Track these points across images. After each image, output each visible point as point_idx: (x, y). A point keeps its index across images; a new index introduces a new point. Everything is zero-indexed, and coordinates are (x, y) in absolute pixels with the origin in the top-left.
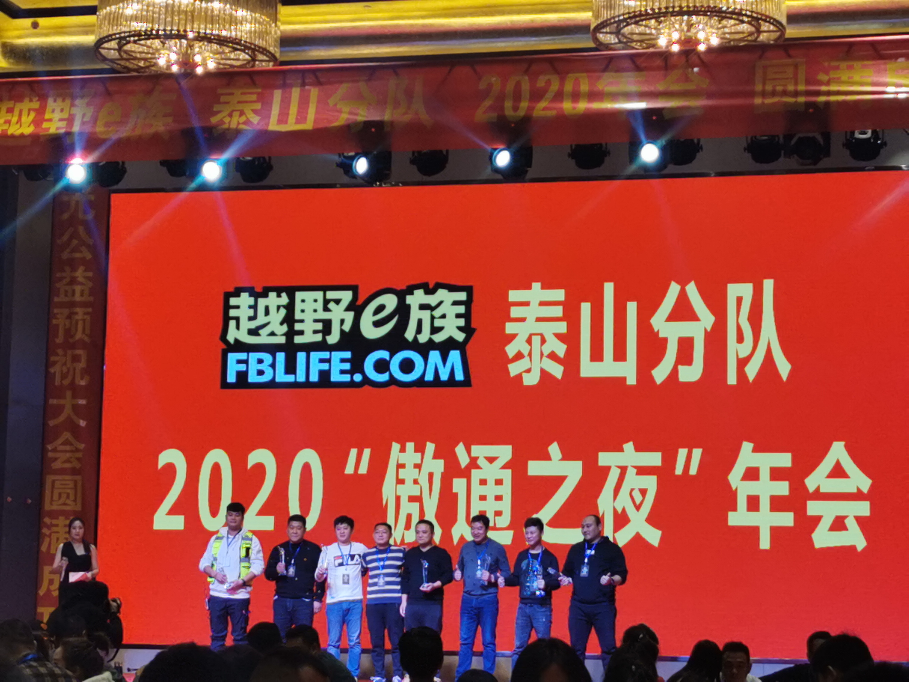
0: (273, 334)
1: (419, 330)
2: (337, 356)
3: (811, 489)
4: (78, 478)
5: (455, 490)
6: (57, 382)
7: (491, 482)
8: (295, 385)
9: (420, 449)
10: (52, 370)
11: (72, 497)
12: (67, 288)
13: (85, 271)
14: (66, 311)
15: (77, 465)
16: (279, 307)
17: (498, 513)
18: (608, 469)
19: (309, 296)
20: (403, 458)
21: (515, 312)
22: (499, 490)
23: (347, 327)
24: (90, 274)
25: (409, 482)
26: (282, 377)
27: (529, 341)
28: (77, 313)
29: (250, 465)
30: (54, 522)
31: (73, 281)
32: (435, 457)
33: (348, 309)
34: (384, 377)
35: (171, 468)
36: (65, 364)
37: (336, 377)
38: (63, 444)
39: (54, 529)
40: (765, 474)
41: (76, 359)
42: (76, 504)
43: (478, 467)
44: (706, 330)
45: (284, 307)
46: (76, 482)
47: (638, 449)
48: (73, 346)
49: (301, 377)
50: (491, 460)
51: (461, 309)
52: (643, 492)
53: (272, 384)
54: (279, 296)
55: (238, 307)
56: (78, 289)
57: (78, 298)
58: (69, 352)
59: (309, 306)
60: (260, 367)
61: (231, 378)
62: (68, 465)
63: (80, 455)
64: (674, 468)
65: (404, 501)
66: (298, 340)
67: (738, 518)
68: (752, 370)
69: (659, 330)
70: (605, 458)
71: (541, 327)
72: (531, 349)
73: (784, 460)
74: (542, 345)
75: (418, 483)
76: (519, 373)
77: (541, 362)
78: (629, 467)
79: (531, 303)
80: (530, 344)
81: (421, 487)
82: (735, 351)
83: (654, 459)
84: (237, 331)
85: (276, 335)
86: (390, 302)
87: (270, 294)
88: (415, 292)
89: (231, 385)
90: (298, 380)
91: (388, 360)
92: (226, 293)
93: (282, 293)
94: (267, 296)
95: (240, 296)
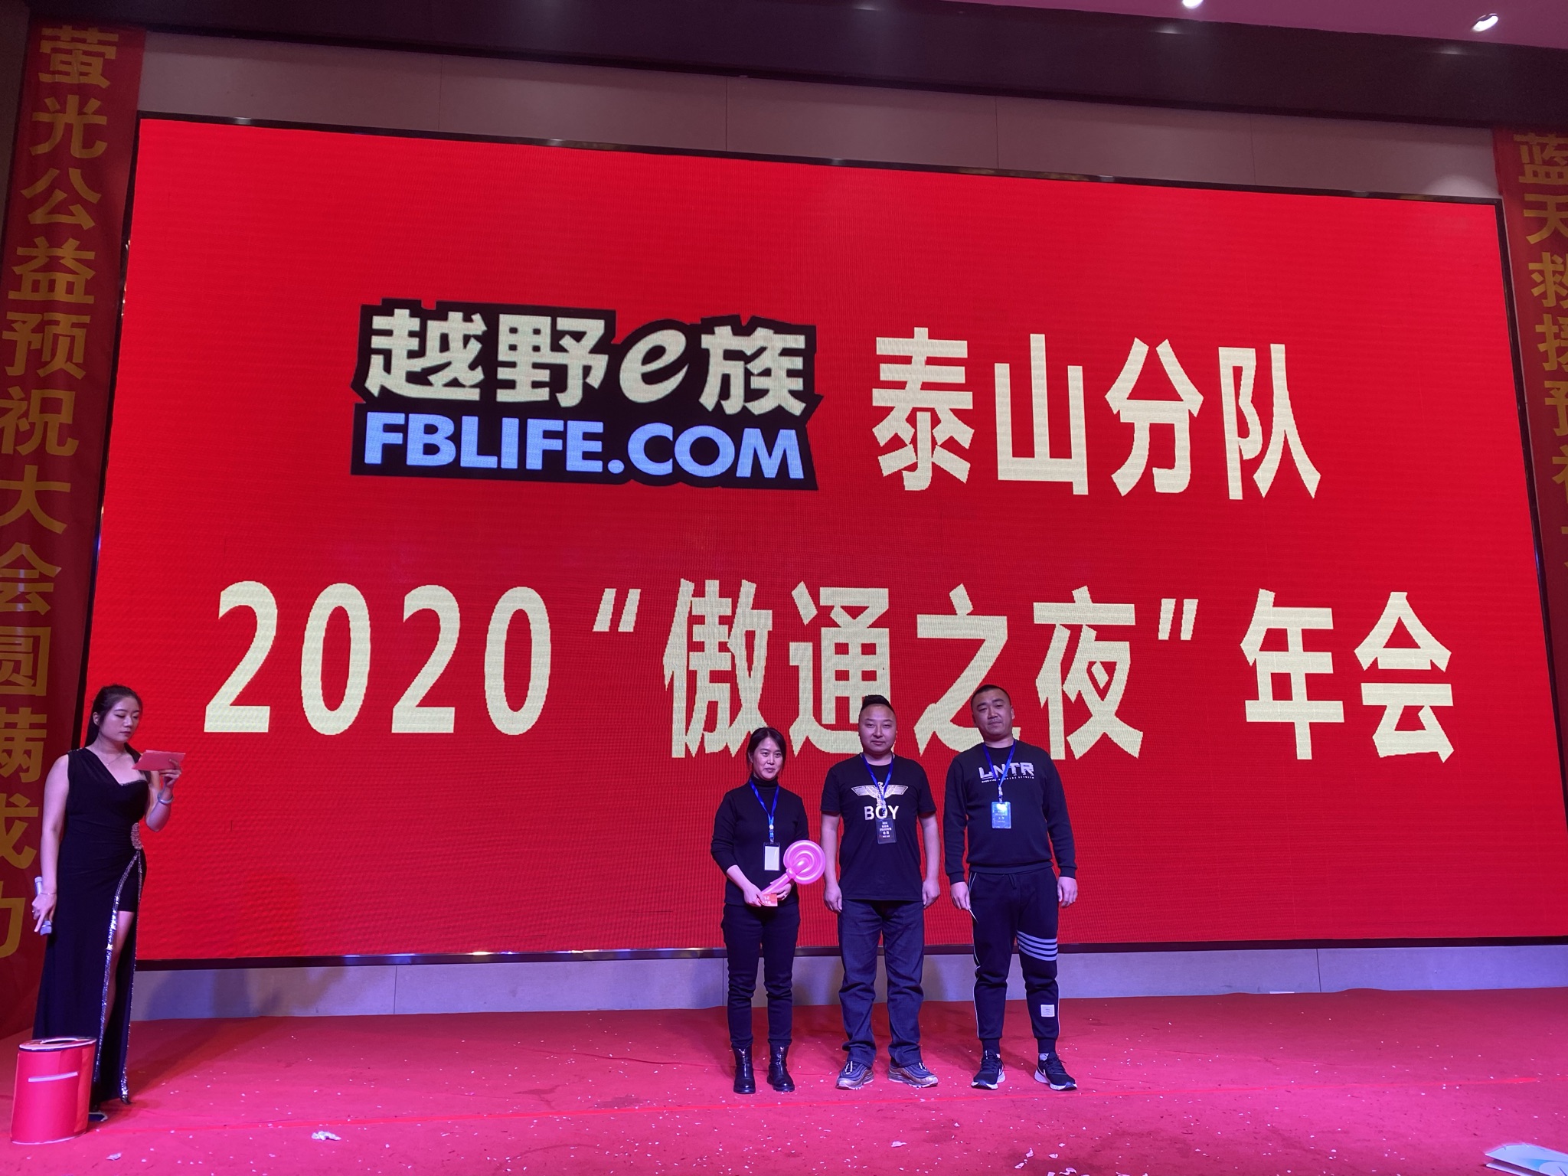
0: (455, 383)
1: (725, 392)
2: (576, 428)
3: (1365, 664)
4: (44, 633)
6: (7, 448)
7: (855, 649)
8: (499, 473)
11: (26, 668)
12: (39, 276)
13: (80, 248)
14: (34, 319)
15: (43, 608)
16: (467, 339)
18: (1049, 630)
19: (525, 322)
20: (700, 607)
21: (887, 372)
22: (869, 663)
23: (596, 380)
24: (90, 255)
25: (712, 647)
26: (471, 458)
27: (912, 420)
28: (57, 323)
31: (53, 265)
32: (757, 605)
33: (596, 350)
34: (665, 468)
36: (26, 415)
37: (575, 463)
40: (1295, 640)
41: (50, 406)
42: (34, 685)
43: (835, 625)
44: (1190, 413)
45: (477, 337)
46: (36, 640)
47: (1096, 598)
48: (46, 383)
49: (510, 460)
50: (854, 612)
51: (798, 363)
52: (1110, 668)
53: (454, 469)
54: (467, 319)
55: (388, 333)
56: (62, 279)
57: (60, 295)
58: (36, 395)
59: (525, 340)
60: (431, 439)
61: (373, 455)
62: (20, 607)
63: (49, 587)
64: (1157, 630)
65: (703, 680)
66: (503, 396)
67: (1261, 710)
68: (1265, 478)
69: (1119, 412)
70: (1044, 612)
71: (932, 399)
72: (916, 433)
73: (1321, 618)
74: (933, 427)
75: (728, 650)
76: (896, 470)
77: (933, 453)
78: (1084, 627)
79: (913, 360)
80: (914, 426)
81: (733, 657)
82: (1236, 448)
83: (1124, 614)
84: (386, 374)
85: (463, 386)
86: (674, 343)
87: (452, 315)
88: (717, 330)
89: (373, 469)
90: (503, 466)
91: (671, 439)
92: (364, 307)
93: (474, 313)
94: (445, 318)
95: (391, 314)
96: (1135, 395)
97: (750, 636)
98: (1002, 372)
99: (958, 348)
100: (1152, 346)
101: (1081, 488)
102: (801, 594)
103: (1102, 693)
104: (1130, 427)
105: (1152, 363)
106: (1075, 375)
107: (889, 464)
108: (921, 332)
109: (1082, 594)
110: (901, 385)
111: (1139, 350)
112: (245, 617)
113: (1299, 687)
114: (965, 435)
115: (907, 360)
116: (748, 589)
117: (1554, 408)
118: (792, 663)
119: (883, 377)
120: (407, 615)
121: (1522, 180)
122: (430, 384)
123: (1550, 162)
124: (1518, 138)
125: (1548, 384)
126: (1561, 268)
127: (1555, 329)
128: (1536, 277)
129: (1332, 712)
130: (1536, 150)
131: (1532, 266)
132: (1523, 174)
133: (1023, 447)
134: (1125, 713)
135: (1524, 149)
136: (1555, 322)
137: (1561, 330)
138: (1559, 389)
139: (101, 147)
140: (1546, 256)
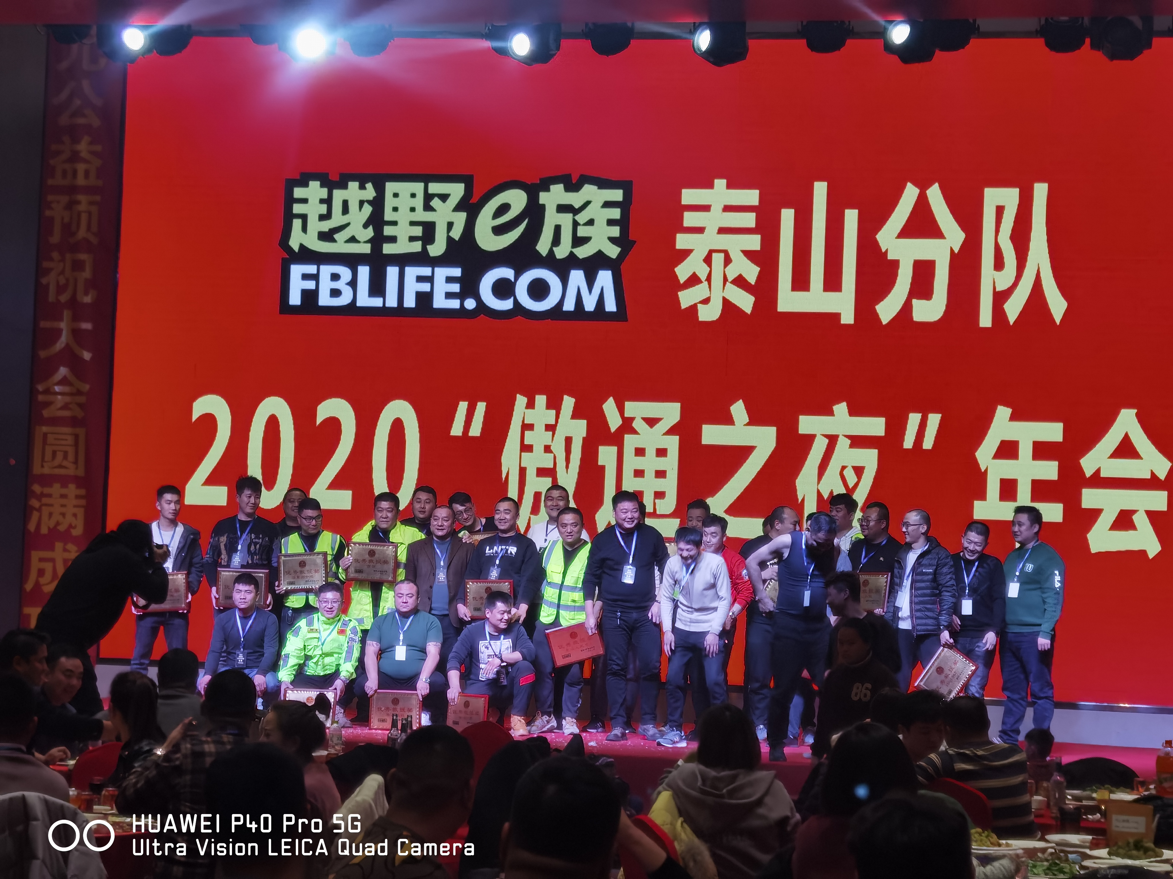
0: (353, 240)
1: (556, 241)
2: (441, 273)
3: (1088, 473)
4: (81, 431)
5: (600, 463)
6: (52, 298)
7: (651, 452)
8: (384, 311)
9: (554, 404)
10: (44, 281)
11: (71, 457)
12: (66, 166)
13: (91, 143)
14: (64, 199)
15: (79, 413)
16: (361, 203)
17: (659, 495)
18: (810, 439)
19: (405, 188)
20: (531, 417)
21: (690, 219)
22: (661, 464)
23: (456, 233)
24: (98, 148)
25: (539, 449)
26: (365, 300)
27: (708, 260)
28: (79, 203)
29: (319, 420)
30: (47, 490)
31: (75, 157)
32: (576, 415)
33: (458, 208)
34: (507, 305)
35: (210, 421)
37: (440, 302)
38: (60, 383)
39: (45, 500)
40: (1026, 450)
41: (78, 266)
42: (77, 467)
43: (634, 432)
44: (952, 250)
45: (369, 202)
46: (76, 437)
47: (853, 412)
48: (74, 248)
49: (392, 302)
50: (651, 422)
51: (616, 213)
52: (859, 471)
53: (352, 308)
54: (362, 187)
55: (305, 201)
56: (81, 167)
57: (81, 181)
58: (68, 256)
59: (404, 202)
60: (336, 285)
61: (295, 299)
62: (66, 413)
63: (82, 399)
64: (903, 440)
66: (388, 249)
67: (988, 509)
68: (1014, 308)
69: (887, 251)
70: (807, 424)
71: (726, 241)
72: (710, 272)
73: (1052, 432)
74: (725, 266)
75: (551, 452)
76: (692, 304)
77: (724, 289)
78: (840, 436)
79: (712, 208)
80: (710, 265)
81: (555, 457)
82: (991, 281)
83: (876, 426)
84: (304, 234)
85: (359, 242)
86: (517, 200)
87: (351, 184)
88: (552, 187)
89: (295, 309)
90: (387, 305)
91: (513, 280)
92: (288, 180)
93: (367, 182)
94: (345, 187)
95: (307, 185)
96: (906, 233)
97: (568, 441)
98: (788, 216)
99: (751, 197)
100: (923, 187)
101: (848, 318)
102: (609, 407)
104: (895, 264)
105: (922, 205)
106: (851, 217)
107: (687, 298)
108: (720, 183)
109: (841, 409)
110: (700, 230)
111: (910, 194)
113: (1024, 491)
114: (752, 273)
115: (706, 208)
116: (568, 403)
119: (687, 223)
129: (1054, 512)
133: (801, 282)
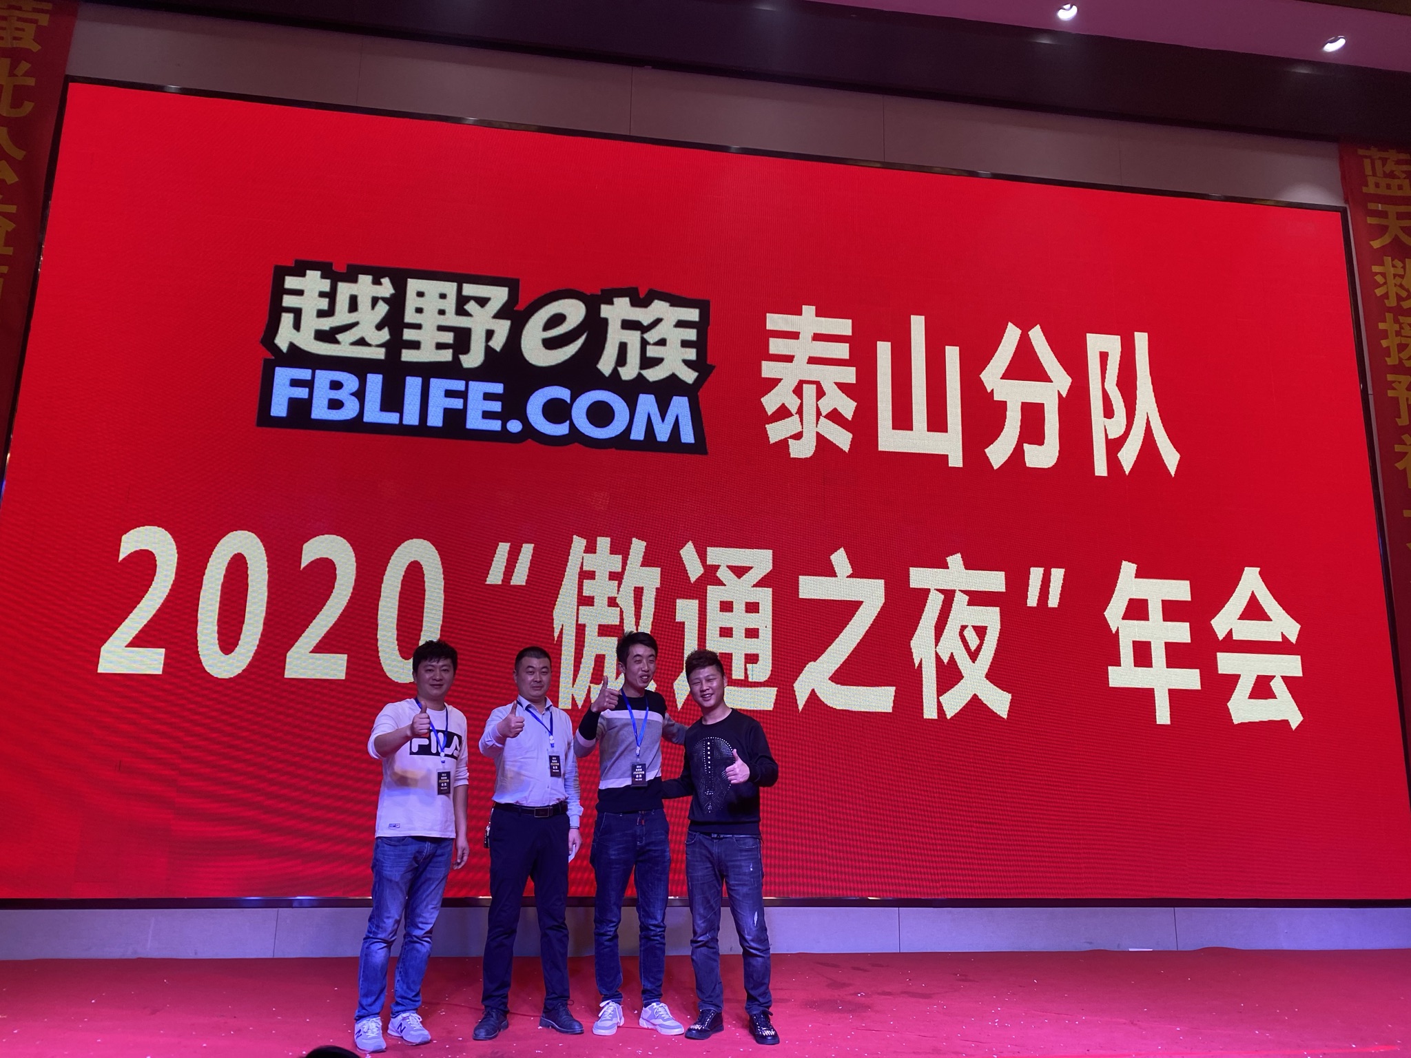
0: (362, 342)
1: (622, 359)
2: (477, 389)
3: (1221, 635)
7: (739, 607)
8: (401, 429)
16: (375, 301)
17: (752, 659)
18: (924, 594)
19: (432, 287)
20: (591, 562)
21: (776, 346)
22: (752, 621)
23: (498, 343)
24: (11, 209)
25: (600, 601)
26: (374, 414)
27: (798, 391)
32: (646, 563)
33: (499, 315)
34: (562, 429)
37: (475, 421)
40: (1155, 610)
43: (721, 583)
44: (1060, 395)
45: (385, 300)
47: (968, 566)
49: (411, 416)
50: (740, 571)
51: (691, 334)
52: (981, 631)
53: (357, 424)
54: (377, 282)
55: (300, 293)
59: (431, 304)
60: (336, 395)
61: (279, 408)
64: (1026, 597)
65: (591, 633)
66: (408, 356)
67: (1123, 675)
68: (1128, 457)
69: (992, 390)
70: (919, 577)
71: (817, 372)
72: (801, 404)
73: (1180, 590)
74: (818, 399)
75: (617, 606)
76: (783, 438)
77: (817, 423)
78: (957, 592)
79: (800, 336)
80: (800, 396)
81: (622, 612)
82: (1102, 428)
83: (994, 581)
84: (295, 331)
85: (369, 345)
86: (574, 311)
87: (362, 278)
88: (616, 300)
89: (278, 421)
90: (405, 422)
91: (569, 401)
92: (277, 268)
93: (383, 277)
94: (355, 281)
95: (303, 275)
96: (1008, 375)
97: (639, 592)
98: (884, 350)
99: (843, 326)
100: (1025, 329)
101: (956, 461)
102: (688, 553)
103: (974, 656)
104: (1003, 405)
105: (1025, 346)
106: (952, 354)
107: (776, 432)
108: (809, 311)
109: (955, 560)
110: (789, 359)
111: (1012, 334)
112: (145, 562)
113: (1159, 655)
114: (848, 408)
115: (794, 335)
116: (638, 547)
117: (1396, 400)
118: (679, 619)
119: (772, 350)
120: (304, 563)
121: (1365, 190)
122: (337, 342)
123: (1392, 175)
124: (1361, 152)
125: (1390, 377)
126: (1401, 272)
127: (1397, 327)
128: (1379, 279)
129: (1190, 679)
130: (1378, 164)
131: (1375, 269)
132: (1367, 185)
133: (902, 420)
134: (993, 676)
135: (1367, 162)
136: (1396, 321)
137: (1401, 328)
138: (1400, 382)
139: (28, 107)
140: (1388, 260)
